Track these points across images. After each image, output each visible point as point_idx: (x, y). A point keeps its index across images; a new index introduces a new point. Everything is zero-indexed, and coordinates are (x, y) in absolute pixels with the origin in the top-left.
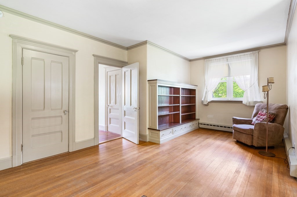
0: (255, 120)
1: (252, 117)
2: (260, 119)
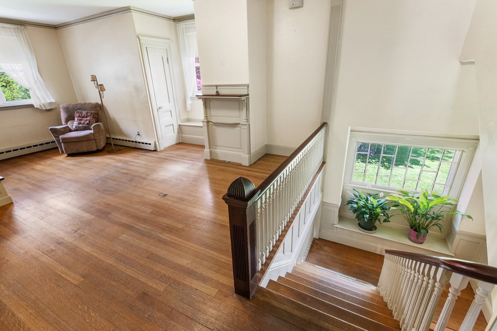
0: (77, 125)
1: (63, 123)
2: (85, 121)
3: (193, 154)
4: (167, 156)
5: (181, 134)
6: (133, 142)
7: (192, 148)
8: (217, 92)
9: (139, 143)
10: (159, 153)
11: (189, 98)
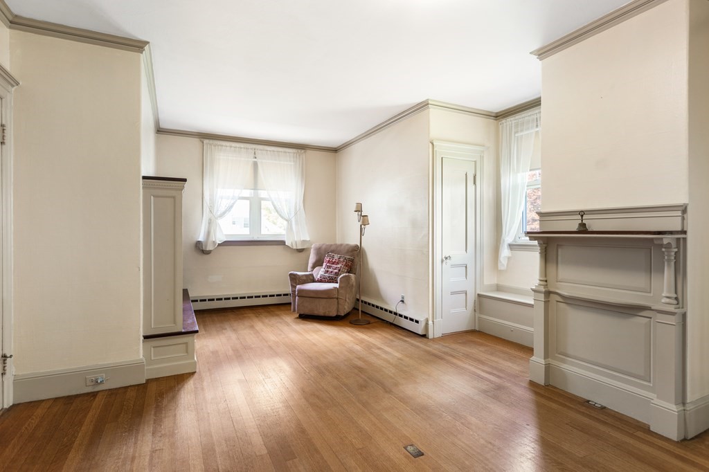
0: (323, 273)
1: (309, 269)
2: (334, 269)
3: (501, 361)
4: (444, 353)
5: (480, 313)
6: (391, 312)
7: (500, 347)
8: (583, 225)
9: (401, 316)
10: (430, 343)
11: (506, 246)
